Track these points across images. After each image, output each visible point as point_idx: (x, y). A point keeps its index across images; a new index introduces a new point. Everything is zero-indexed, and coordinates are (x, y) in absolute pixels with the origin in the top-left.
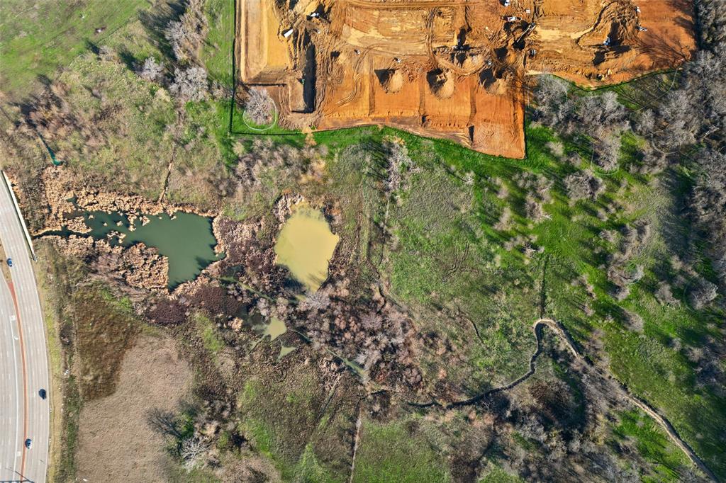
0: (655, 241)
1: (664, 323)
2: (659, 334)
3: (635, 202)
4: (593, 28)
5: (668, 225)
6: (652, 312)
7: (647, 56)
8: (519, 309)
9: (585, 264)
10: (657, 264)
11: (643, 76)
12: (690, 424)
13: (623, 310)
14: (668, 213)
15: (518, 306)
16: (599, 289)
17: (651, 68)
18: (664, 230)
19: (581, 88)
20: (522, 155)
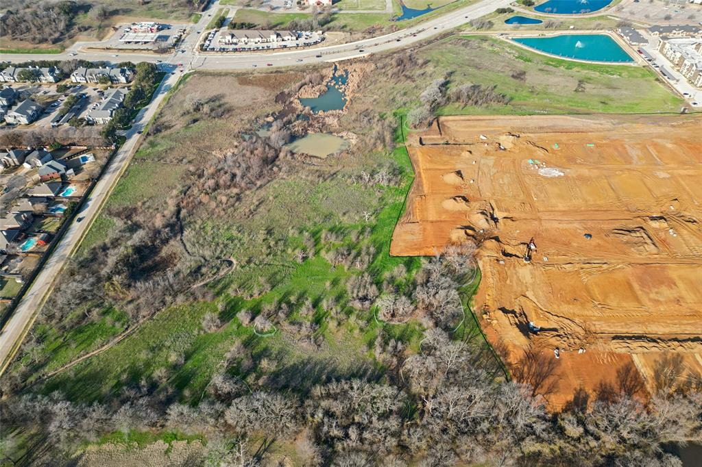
0: (298, 353)
1: (205, 356)
2: (194, 352)
3: (344, 338)
4: (545, 310)
5: (315, 367)
6: (220, 345)
7: (522, 357)
8: (249, 248)
9: (283, 294)
10: (271, 354)
11: (499, 356)
12: (89, 373)
13: (229, 321)
14: (329, 369)
15: (251, 247)
16: (255, 304)
17: (510, 364)
18: (310, 363)
19: (470, 299)
20: (394, 253)
